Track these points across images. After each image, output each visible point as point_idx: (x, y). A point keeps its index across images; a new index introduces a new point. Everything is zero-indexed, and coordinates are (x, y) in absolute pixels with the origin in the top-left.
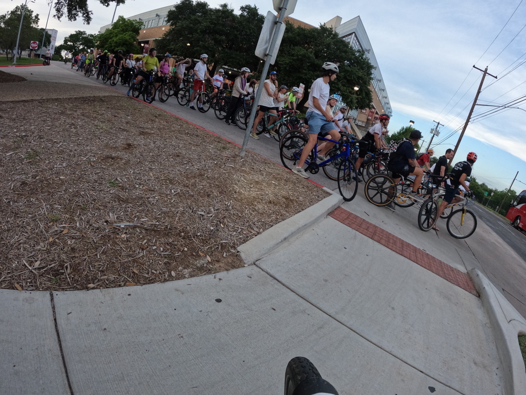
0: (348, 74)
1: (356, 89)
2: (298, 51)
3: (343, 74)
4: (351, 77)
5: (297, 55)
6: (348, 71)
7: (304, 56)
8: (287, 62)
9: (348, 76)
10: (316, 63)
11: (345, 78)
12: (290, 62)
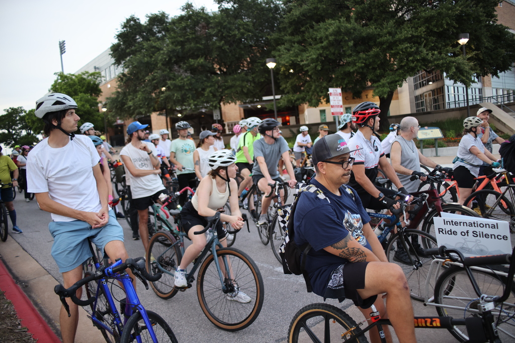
0: (434, 23)
1: (463, 41)
2: (326, 29)
3: (423, 29)
4: (442, 26)
5: (327, 37)
6: (432, 17)
7: (338, 33)
8: (314, 56)
9: (435, 26)
10: (364, 34)
11: (430, 32)
12: (320, 55)
